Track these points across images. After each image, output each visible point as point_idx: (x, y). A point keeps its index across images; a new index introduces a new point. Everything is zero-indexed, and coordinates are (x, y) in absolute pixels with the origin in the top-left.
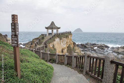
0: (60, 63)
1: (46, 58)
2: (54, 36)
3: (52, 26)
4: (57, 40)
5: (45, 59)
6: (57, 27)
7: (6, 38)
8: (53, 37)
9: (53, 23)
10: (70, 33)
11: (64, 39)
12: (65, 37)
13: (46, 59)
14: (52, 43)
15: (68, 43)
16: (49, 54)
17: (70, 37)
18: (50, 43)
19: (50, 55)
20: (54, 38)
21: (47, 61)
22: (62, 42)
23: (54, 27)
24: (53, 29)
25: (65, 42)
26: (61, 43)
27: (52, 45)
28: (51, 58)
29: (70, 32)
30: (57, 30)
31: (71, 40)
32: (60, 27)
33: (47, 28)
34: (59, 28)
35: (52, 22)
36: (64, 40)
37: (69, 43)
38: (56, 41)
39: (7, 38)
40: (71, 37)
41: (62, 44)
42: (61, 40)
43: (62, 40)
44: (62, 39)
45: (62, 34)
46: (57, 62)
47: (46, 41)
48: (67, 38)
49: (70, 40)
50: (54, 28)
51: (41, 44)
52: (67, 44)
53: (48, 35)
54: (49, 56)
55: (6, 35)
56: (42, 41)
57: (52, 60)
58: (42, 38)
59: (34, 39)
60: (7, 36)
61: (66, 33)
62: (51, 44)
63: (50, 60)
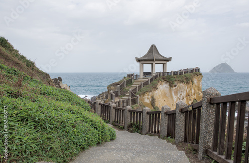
0: (152, 132)
1: (122, 121)
2: (156, 77)
3: (152, 56)
4: (163, 87)
5: (120, 123)
6: (164, 57)
7: (59, 84)
8: (152, 81)
9: (153, 49)
10: (196, 72)
11: (181, 84)
12: (182, 82)
13: (122, 124)
14: (151, 93)
15: (190, 95)
16: (129, 111)
17: (196, 82)
18: (144, 94)
19: (131, 112)
20: (155, 82)
21: (124, 128)
22: (176, 93)
23: (156, 56)
24: (154, 63)
25: (184, 94)
26: (173, 94)
27: (148, 99)
28: (132, 121)
29: (196, 70)
30: (163, 64)
31: (199, 89)
32: (171, 58)
33: (139, 60)
34: (168, 60)
35: (152, 46)
36: (180, 88)
37: (195, 97)
38: (159, 90)
39: (61, 85)
40: (199, 81)
41: (174, 96)
42: (172, 87)
43: (174, 88)
44: (175, 86)
45: (175, 73)
46: (144, 132)
47: (135, 89)
48: (187, 83)
49: (196, 89)
50: (156, 60)
51: (124, 95)
52: (187, 99)
53: (142, 76)
54: (128, 115)
55: (60, 79)
56: (127, 89)
57: (134, 125)
58: (126, 81)
59: (111, 85)
60: (61, 81)
61: (186, 71)
62: (146, 96)
63: (131, 125)
